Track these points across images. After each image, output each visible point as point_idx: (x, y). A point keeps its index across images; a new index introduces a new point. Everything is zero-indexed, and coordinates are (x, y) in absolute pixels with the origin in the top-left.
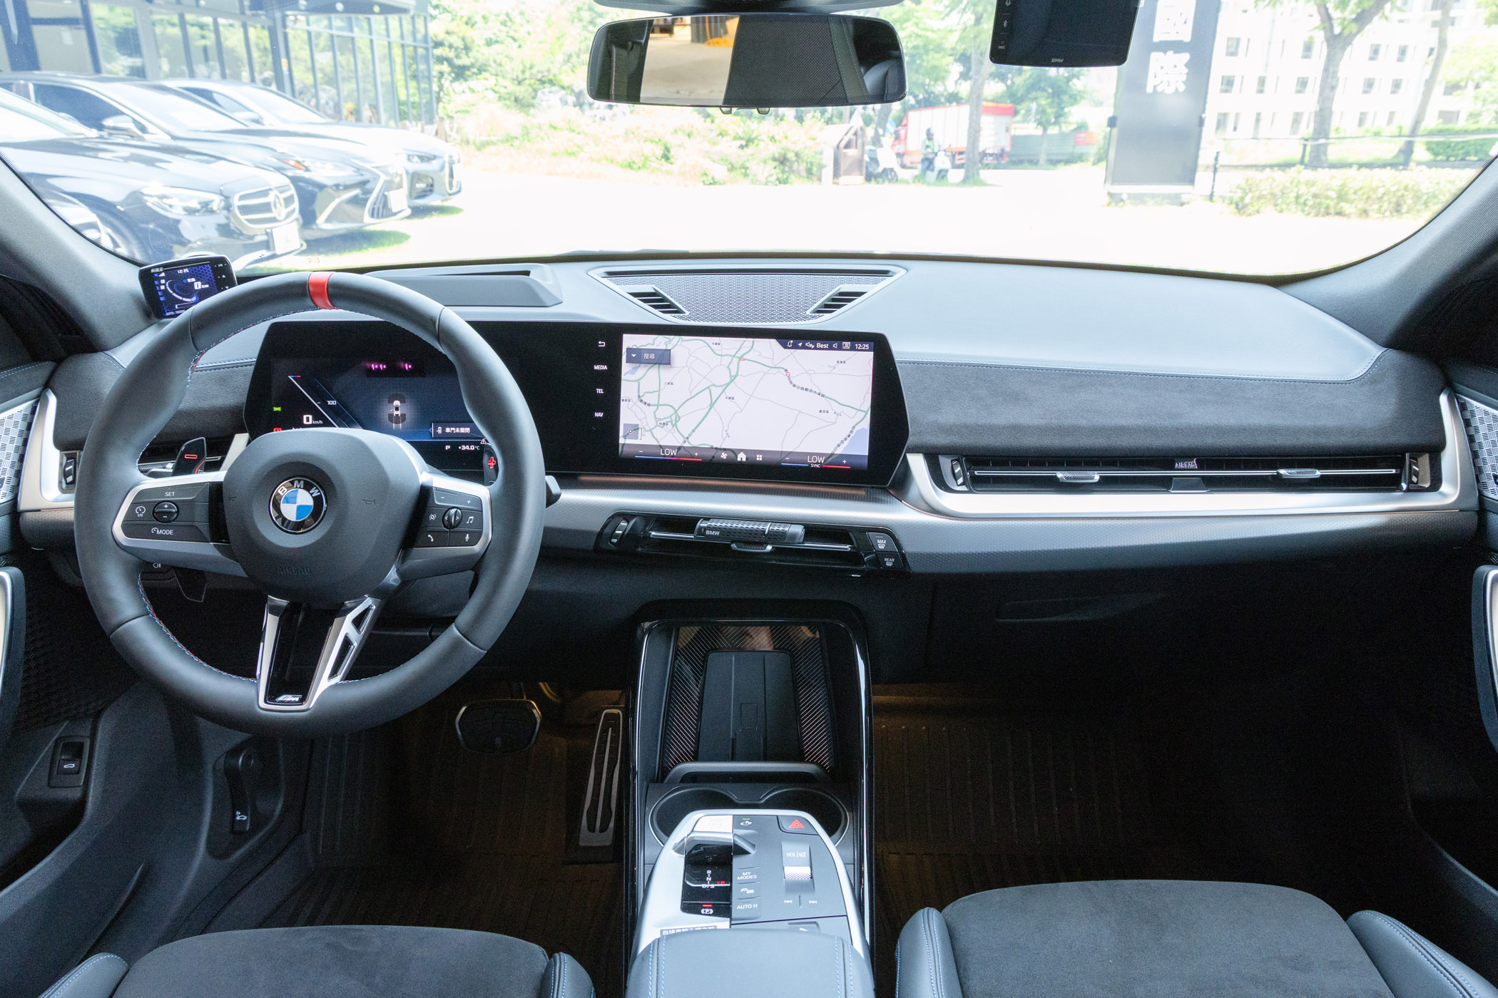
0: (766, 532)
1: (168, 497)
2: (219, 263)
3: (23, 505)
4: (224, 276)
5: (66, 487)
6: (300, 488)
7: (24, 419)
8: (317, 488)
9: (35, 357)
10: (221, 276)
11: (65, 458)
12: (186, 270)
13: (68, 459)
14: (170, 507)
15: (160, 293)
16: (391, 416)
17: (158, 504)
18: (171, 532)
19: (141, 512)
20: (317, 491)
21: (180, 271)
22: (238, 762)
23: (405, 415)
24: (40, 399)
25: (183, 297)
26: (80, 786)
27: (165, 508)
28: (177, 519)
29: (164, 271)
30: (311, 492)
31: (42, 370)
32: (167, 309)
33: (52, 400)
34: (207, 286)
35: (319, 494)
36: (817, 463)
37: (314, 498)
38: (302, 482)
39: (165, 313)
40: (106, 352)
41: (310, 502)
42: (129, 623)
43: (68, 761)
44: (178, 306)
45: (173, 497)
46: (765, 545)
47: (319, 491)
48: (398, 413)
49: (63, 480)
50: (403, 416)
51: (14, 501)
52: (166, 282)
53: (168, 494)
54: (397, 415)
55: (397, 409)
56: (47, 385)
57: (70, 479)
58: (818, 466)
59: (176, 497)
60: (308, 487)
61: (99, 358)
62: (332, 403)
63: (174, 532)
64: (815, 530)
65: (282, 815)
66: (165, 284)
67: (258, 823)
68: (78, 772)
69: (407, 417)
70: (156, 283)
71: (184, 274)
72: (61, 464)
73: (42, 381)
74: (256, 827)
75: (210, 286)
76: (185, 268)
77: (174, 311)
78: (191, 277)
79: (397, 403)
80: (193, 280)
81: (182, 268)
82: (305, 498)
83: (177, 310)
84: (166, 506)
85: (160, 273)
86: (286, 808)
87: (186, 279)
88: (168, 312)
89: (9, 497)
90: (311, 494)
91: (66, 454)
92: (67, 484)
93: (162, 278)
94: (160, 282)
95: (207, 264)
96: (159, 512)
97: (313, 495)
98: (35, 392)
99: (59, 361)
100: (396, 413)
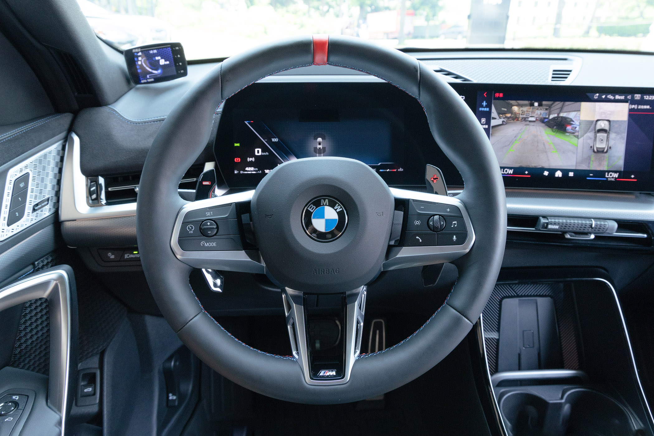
0: (593, 226)
1: (209, 216)
2: (177, 47)
3: (64, 215)
4: (179, 56)
5: (92, 202)
6: (326, 205)
7: (58, 154)
8: (339, 205)
9: (58, 110)
10: (177, 56)
11: (89, 181)
12: (155, 51)
13: (91, 182)
14: (211, 224)
15: (138, 67)
16: (315, 148)
17: (203, 222)
18: (214, 244)
19: (191, 229)
20: (340, 207)
21: (151, 52)
22: (171, 364)
23: (325, 148)
24: (67, 140)
25: (152, 69)
26: (96, 404)
27: (208, 225)
28: (217, 234)
29: (141, 51)
30: (336, 208)
31: (66, 119)
32: (142, 78)
33: (76, 140)
34: (168, 62)
35: (341, 209)
36: (613, 178)
37: (338, 213)
38: (327, 200)
39: (141, 81)
40: (109, 106)
41: (335, 216)
42: (193, 320)
43: (86, 386)
44: (150, 76)
45: (211, 216)
46: (589, 235)
47: (341, 207)
48: (321, 146)
49: (90, 198)
50: (324, 148)
51: (56, 214)
52: (142, 59)
53: (208, 214)
54: (320, 148)
55: (320, 144)
56: (71, 129)
57: (94, 196)
58: (613, 180)
59: (214, 216)
60: (332, 205)
61: (104, 110)
62: (275, 140)
63: (217, 244)
64: (624, 225)
65: (192, 391)
66: (141, 61)
67: (181, 398)
68: (94, 394)
69: (326, 149)
70: (136, 59)
71: (154, 54)
72: (87, 185)
73: (67, 126)
74: (180, 403)
75: (170, 62)
76: (154, 49)
77: (146, 79)
78: (158, 56)
79: (320, 139)
80: (159, 58)
81: (152, 50)
82: (331, 213)
83: (148, 79)
84: (209, 224)
85: (138, 53)
86: (194, 387)
87: (155, 57)
88: (143, 80)
89: (53, 210)
90: (336, 210)
91: (90, 179)
92: (92, 200)
93: (140, 56)
94: (138, 59)
95: (168, 47)
96: (205, 229)
97: (338, 211)
98: (63, 135)
99: (76, 114)
100: (319, 146)
